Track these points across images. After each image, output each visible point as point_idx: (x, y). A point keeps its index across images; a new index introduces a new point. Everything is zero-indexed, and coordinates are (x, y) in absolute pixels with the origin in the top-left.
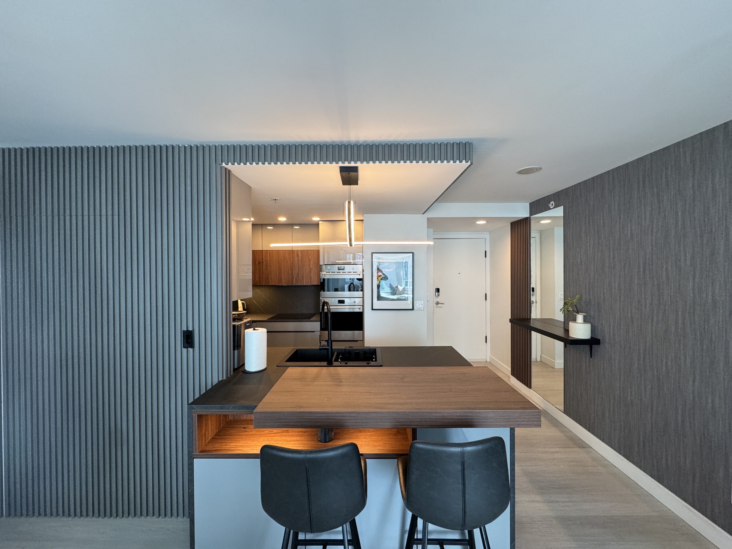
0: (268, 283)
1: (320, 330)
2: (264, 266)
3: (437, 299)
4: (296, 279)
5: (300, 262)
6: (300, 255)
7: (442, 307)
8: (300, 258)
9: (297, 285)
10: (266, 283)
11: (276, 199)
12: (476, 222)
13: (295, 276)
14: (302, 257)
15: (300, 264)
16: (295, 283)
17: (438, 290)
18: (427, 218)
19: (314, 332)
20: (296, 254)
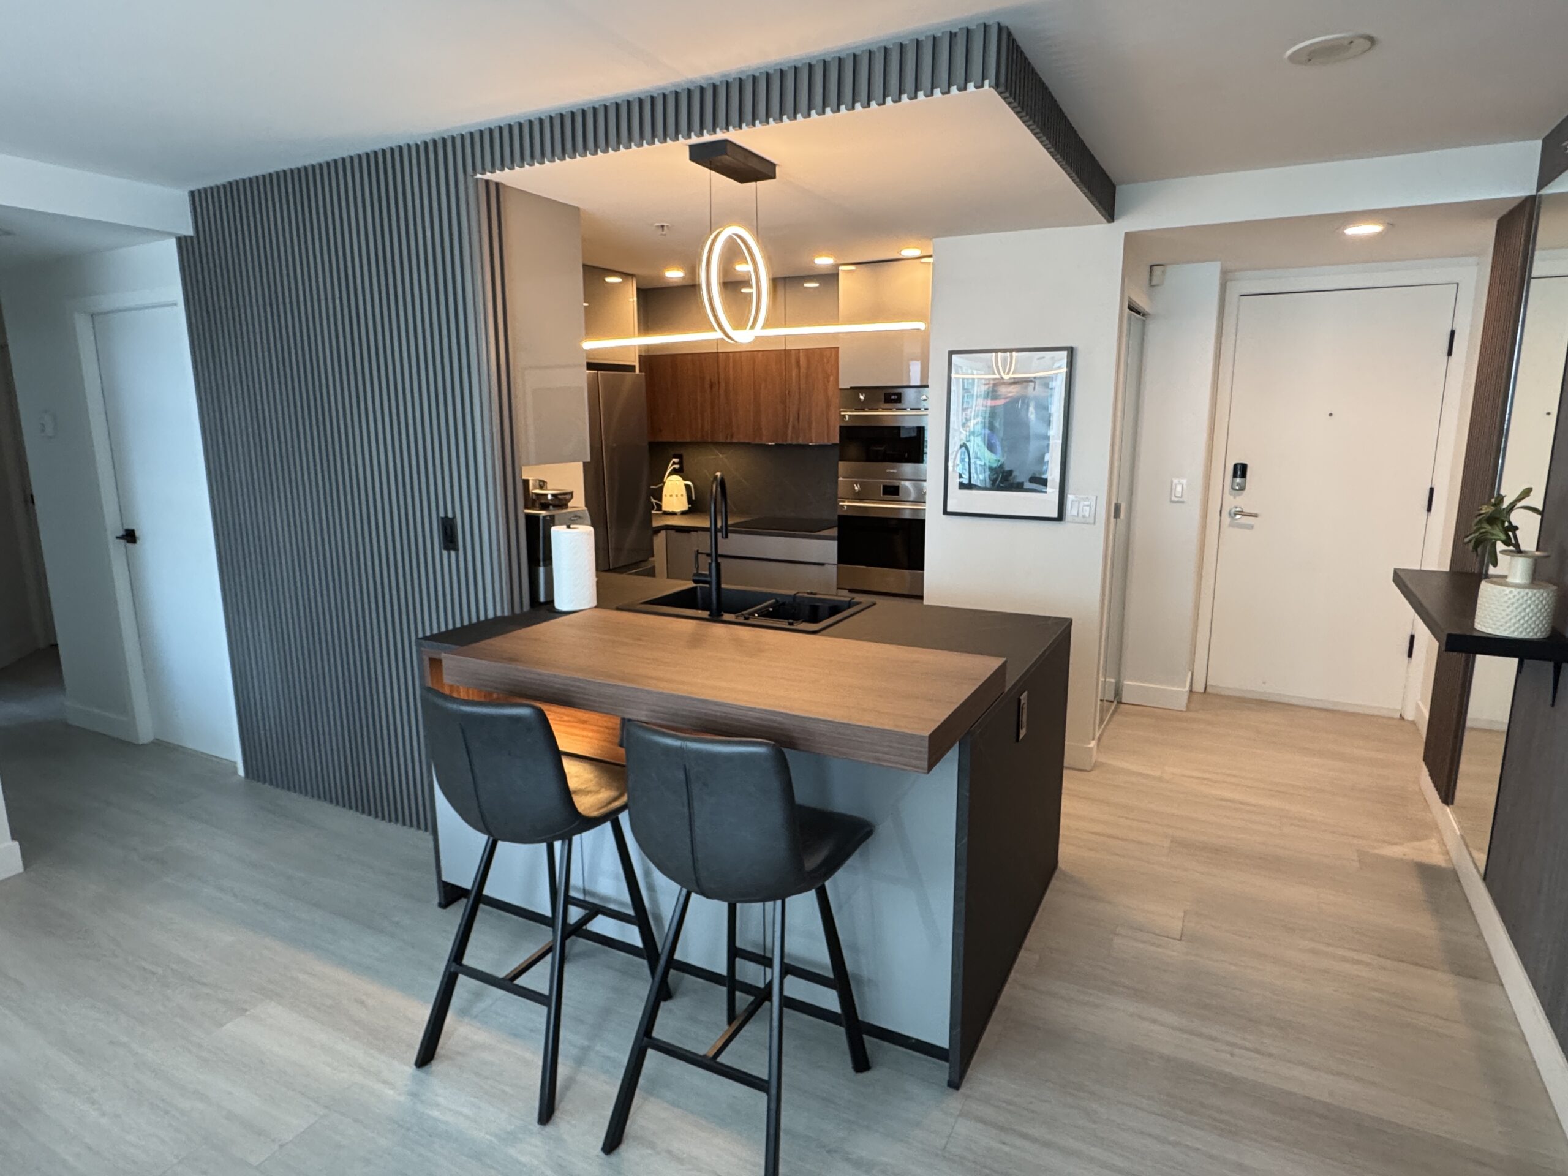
0: (732, 436)
1: (836, 561)
2: (722, 391)
3: (1237, 498)
4: (794, 427)
5: (803, 381)
6: (803, 361)
7: (1251, 527)
8: (803, 371)
9: (795, 443)
10: (727, 438)
11: (663, 226)
12: (1345, 228)
13: (791, 420)
14: (808, 368)
15: (803, 386)
16: (792, 438)
17: (1241, 470)
18: (1126, 234)
19: (823, 564)
20: (793, 361)
